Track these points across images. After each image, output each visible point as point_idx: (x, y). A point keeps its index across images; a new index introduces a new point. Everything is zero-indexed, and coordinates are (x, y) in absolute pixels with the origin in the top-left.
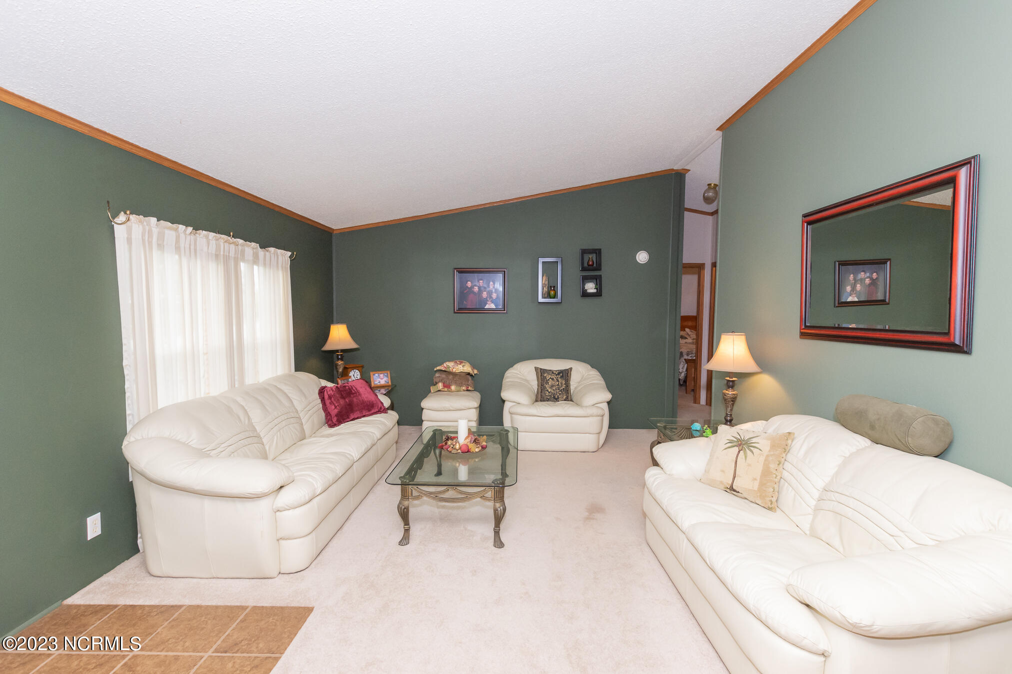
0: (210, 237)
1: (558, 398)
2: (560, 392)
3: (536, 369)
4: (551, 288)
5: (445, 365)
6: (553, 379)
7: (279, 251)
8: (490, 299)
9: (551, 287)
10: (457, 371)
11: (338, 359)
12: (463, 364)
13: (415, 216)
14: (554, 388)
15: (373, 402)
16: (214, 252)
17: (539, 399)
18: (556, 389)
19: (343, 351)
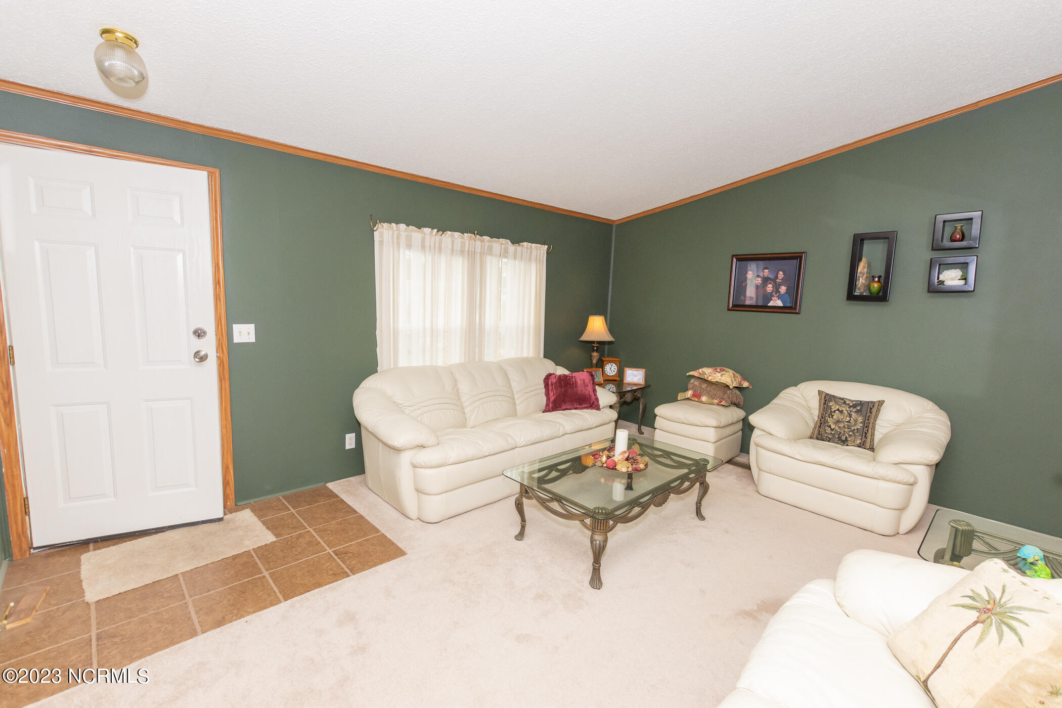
0: (456, 237)
1: (846, 439)
2: (851, 433)
3: (820, 393)
4: (873, 280)
5: (700, 370)
6: (841, 412)
7: (534, 245)
8: (776, 294)
9: (874, 277)
10: (712, 380)
11: (594, 351)
12: (723, 373)
13: (693, 196)
14: (841, 425)
15: (585, 396)
16: (459, 248)
17: (815, 436)
18: (844, 426)
19: (599, 342)
